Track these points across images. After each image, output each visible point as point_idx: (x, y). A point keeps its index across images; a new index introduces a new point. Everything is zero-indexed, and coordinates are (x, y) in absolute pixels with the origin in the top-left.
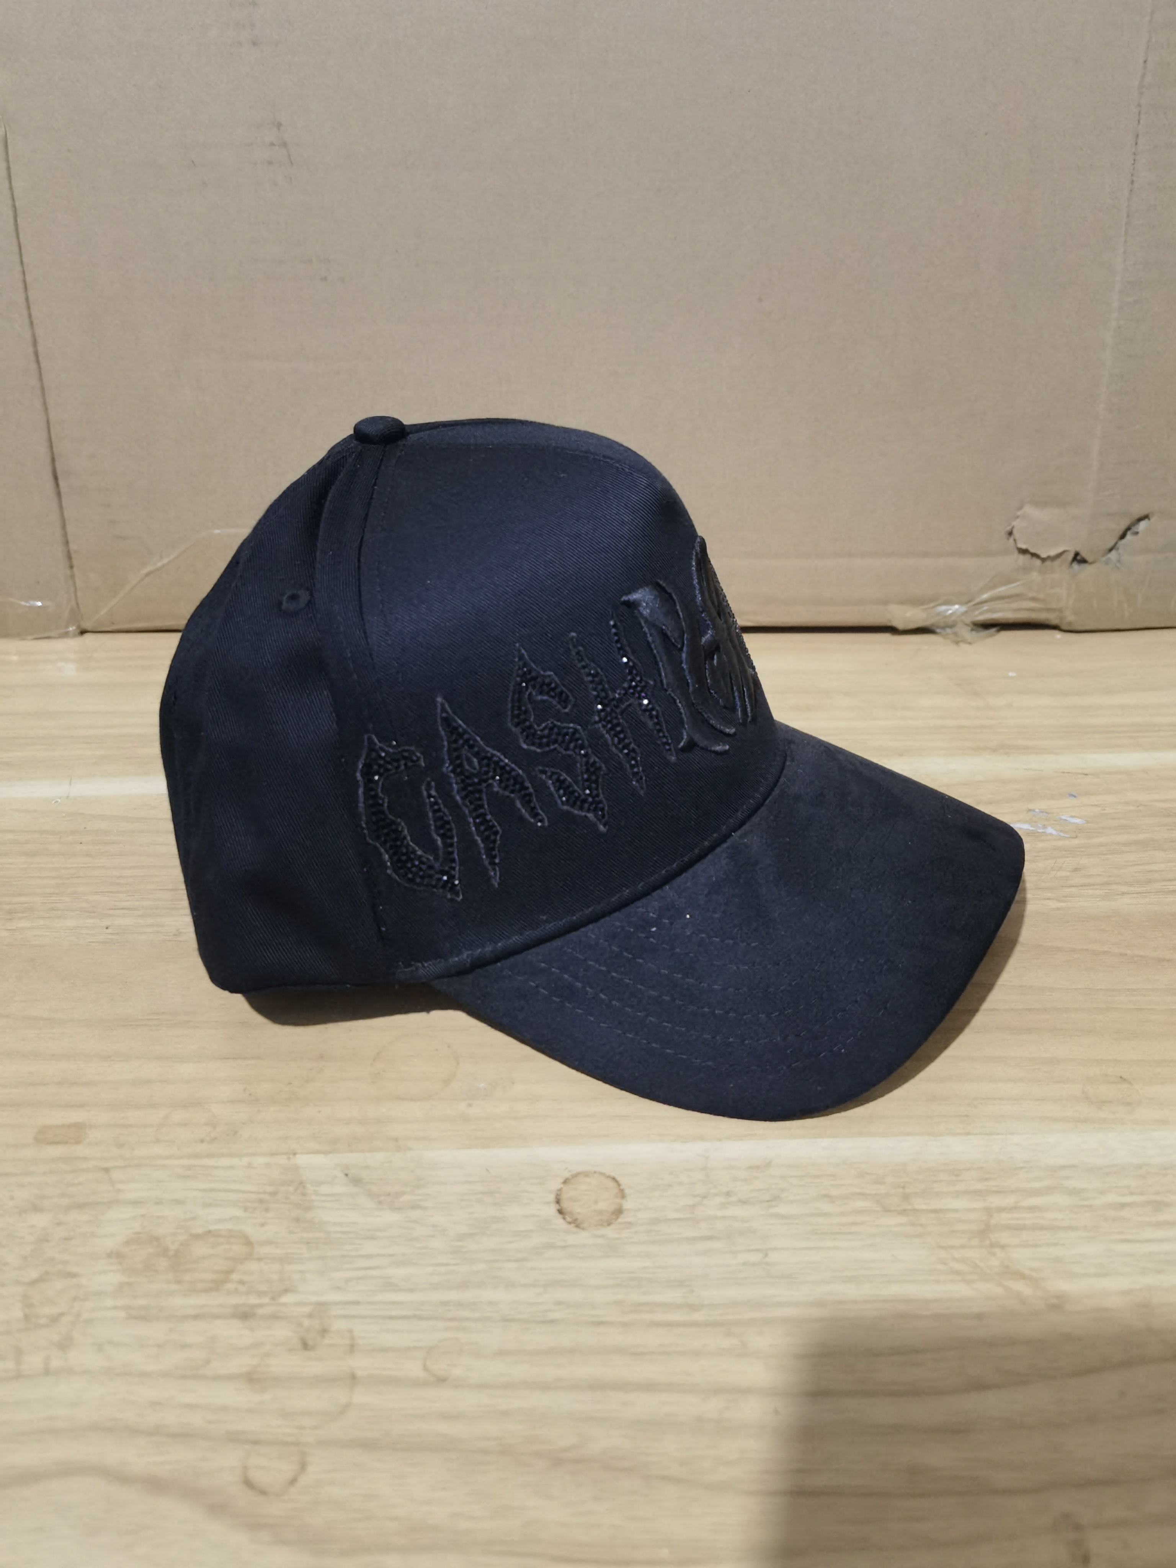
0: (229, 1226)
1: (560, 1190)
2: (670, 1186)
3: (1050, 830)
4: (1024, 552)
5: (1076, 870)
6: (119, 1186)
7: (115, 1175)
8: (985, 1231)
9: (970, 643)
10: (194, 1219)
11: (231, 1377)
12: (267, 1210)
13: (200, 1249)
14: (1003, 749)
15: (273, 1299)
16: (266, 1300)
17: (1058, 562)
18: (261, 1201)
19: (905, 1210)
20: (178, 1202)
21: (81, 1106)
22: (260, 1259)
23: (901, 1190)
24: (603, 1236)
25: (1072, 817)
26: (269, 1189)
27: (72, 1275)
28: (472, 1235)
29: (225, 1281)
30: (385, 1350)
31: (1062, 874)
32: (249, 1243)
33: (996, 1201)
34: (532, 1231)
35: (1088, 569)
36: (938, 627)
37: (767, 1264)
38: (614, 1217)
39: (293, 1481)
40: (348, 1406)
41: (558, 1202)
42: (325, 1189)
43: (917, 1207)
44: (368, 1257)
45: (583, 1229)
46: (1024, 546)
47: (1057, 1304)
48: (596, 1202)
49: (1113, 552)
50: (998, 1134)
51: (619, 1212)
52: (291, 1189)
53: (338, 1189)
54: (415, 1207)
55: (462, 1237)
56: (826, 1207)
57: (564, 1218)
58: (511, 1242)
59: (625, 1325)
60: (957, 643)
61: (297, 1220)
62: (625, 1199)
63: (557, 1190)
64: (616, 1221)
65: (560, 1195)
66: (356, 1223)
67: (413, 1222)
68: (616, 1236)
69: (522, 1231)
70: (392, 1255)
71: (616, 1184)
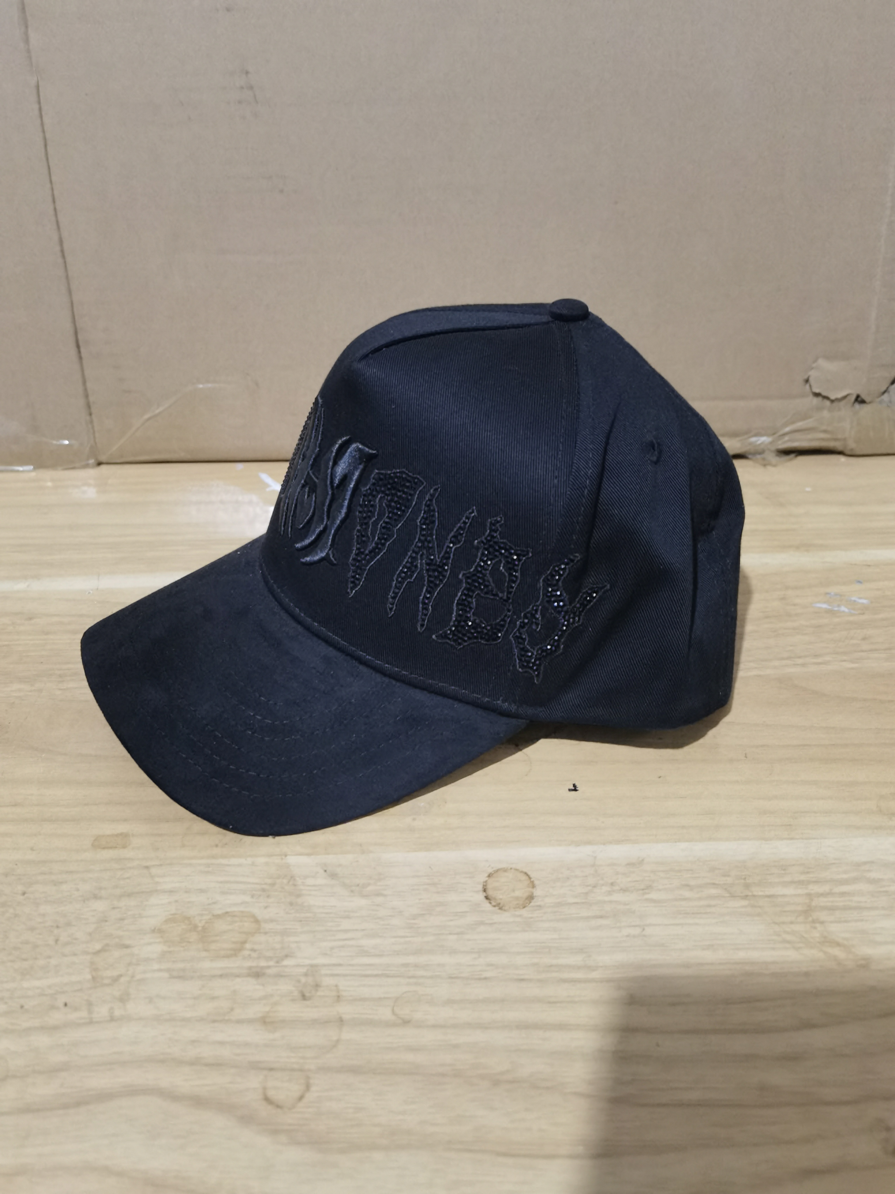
0: (241, 909)
1: (486, 882)
2: (568, 878)
3: (843, 608)
4: (817, 395)
5: (864, 639)
6: (157, 879)
7: (154, 871)
8: (808, 911)
9: (775, 466)
10: (214, 903)
11: (250, 1021)
12: (268, 897)
13: (221, 926)
14: (805, 547)
15: (277, 962)
16: (271, 963)
17: (842, 403)
18: (264, 890)
19: (747, 896)
20: (202, 891)
21: (125, 820)
22: (266, 933)
23: (743, 881)
24: (520, 916)
25: (860, 598)
26: (269, 881)
27: (127, 947)
28: (422, 915)
29: (241, 950)
30: (364, 1000)
31: (854, 642)
32: (257, 921)
33: (815, 889)
34: (466, 912)
35: (865, 408)
36: (750, 454)
37: (645, 936)
38: (527, 902)
39: (301, 1098)
40: (338, 1041)
41: (485, 891)
42: (310, 881)
43: (755, 893)
44: (346, 931)
45: (505, 910)
46: (817, 391)
47: (865, 964)
48: (514, 891)
49: (886, 395)
50: (814, 839)
51: (531, 898)
52: (285, 881)
53: (320, 881)
54: (379, 894)
55: (415, 917)
56: (687, 894)
57: (490, 903)
58: (451, 920)
59: (540, 981)
60: (765, 465)
61: (291, 904)
62: (535, 888)
63: (484, 882)
64: (529, 904)
65: (486, 886)
66: (335, 906)
67: (378, 905)
68: (530, 915)
69: (460, 912)
70: (363, 930)
71: (527, 878)
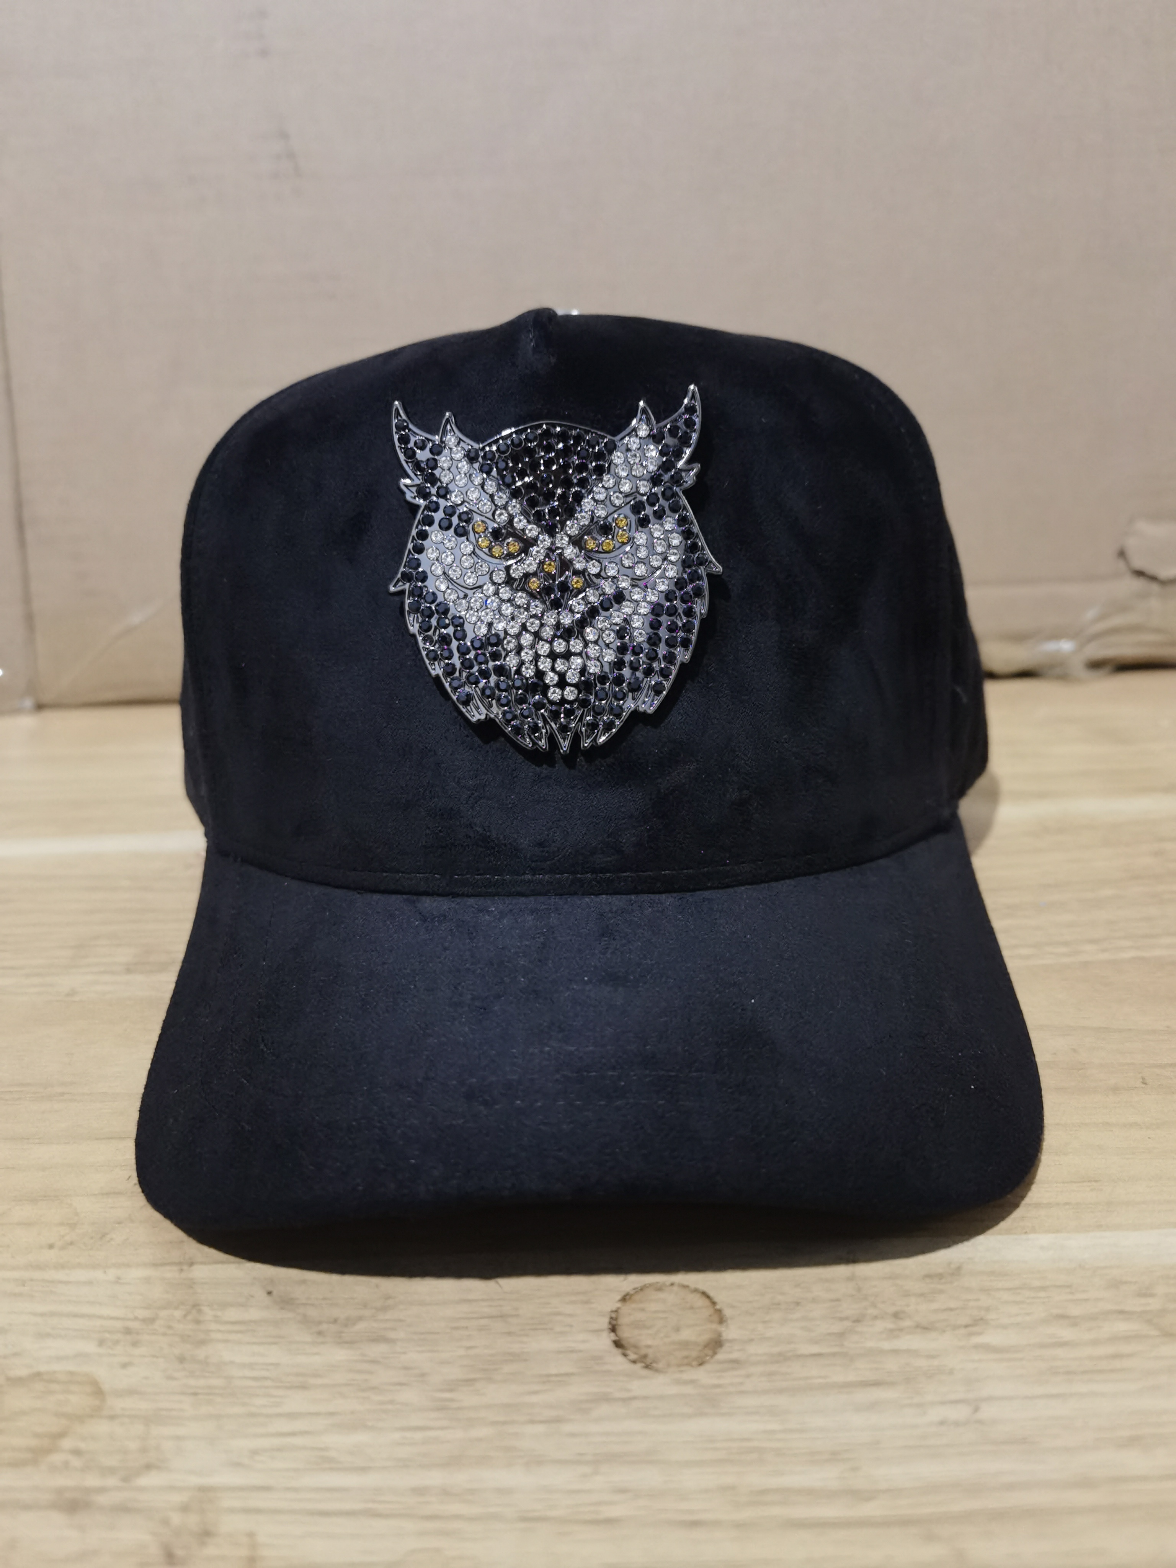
0: (72, 1366)
1: (616, 1311)
2: (798, 1304)
4: (1142, 575)
12: (135, 1344)
15: (126, 1479)
16: (111, 1482)
18: (127, 1331)
22: (112, 1418)
24: (692, 1382)
26: (144, 1313)
28: (469, 1382)
29: (50, 1451)
32: (98, 1392)
34: (573, 1374)
36: (1048, 669)
38: (710, 1352)
41: (613, 1329)
42: (232, 1314)
44: (292, 1416)
45: (657, 1371)
48: (677, 1329)
51: (717, 1344)
52: (178, 1314)
53: (254, 1314)
54: (377, 1339)
55: (452, 1386)
56: (1066, 1333)
57: (625, 1355)
58: (536, 1393)
61: (181, 1359)
62: (725, 1324)
63: (612, 1311)
64: (712, 1357)
65: (616, 1319)
66: (277, 1365)
67: (374, 1362)
68: (715, 1381)
69: (556, 1375)
70: (332, 1414)
71: (707, 1302)
